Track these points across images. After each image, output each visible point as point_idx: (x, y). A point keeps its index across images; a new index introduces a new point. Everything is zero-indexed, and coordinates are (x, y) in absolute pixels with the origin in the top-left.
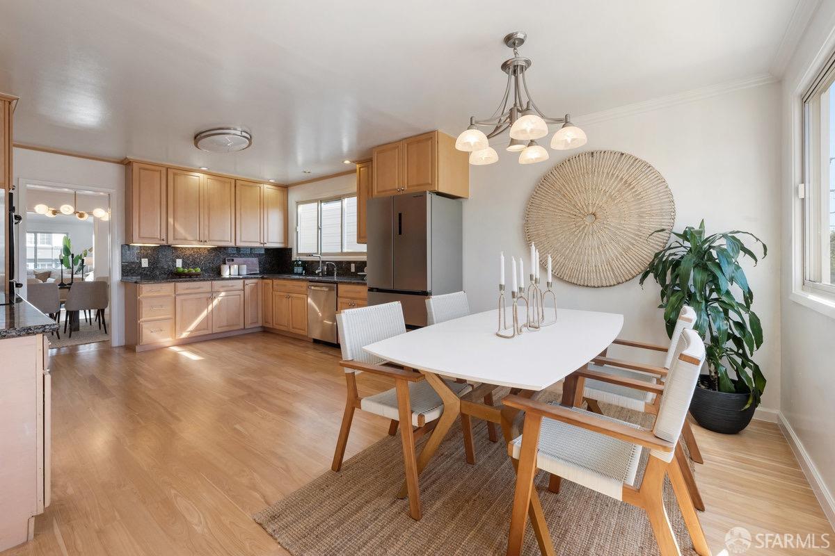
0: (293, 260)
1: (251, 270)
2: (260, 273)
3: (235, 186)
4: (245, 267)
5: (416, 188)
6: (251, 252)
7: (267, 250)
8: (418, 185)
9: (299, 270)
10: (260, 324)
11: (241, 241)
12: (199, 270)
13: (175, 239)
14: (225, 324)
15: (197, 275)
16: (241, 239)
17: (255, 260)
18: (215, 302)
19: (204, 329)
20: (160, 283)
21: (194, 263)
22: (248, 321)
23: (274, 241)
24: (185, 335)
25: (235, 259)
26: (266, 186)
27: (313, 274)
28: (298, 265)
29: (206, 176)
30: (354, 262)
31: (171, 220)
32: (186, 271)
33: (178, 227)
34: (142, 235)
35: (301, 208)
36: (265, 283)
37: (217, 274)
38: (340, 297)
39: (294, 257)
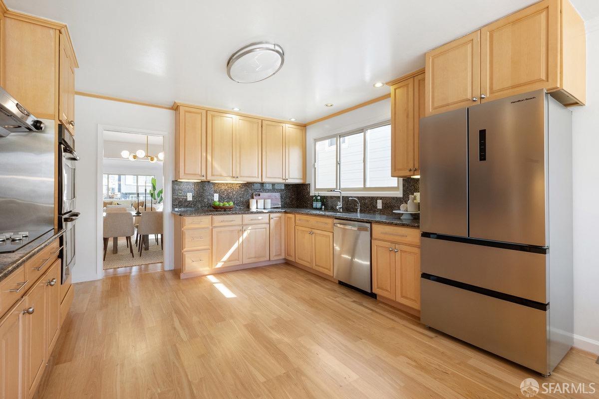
0: (311, 195)
1: (274, 204)
2: (283, 207)
3: (262, 126)
4: (269, 201)
5: (511, 90)
6: (274, 188)
7: (287, 185)
8: (513, 87)
9: (319, 205)
10: (283, 256)
11: (266, 177)
12: (231, 204)
13: (212, 175)
14: (253, 255)
15: (230, 208)
16: (266, 174)
17: (278, 195)
18: (245, 234)
19: (236, 260)
20: (200, 215)
21: (228, 197)
22: (273, 253)
23: (294, 178)
24: (220, 265)
25: (261, 194)
26: (287, 125)
27: (333, 209)
28: (317, 201)
29: (238, 117)
30: (381, 198)
31: (209, 158)
32: (221, 204)
33: (216, 165)
34: (186, 172)
35: (318, 144)
36: (288, 218)
37: (246, 207)
38: (376, 239)
39: (312, 193)
